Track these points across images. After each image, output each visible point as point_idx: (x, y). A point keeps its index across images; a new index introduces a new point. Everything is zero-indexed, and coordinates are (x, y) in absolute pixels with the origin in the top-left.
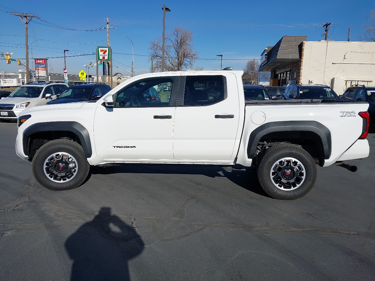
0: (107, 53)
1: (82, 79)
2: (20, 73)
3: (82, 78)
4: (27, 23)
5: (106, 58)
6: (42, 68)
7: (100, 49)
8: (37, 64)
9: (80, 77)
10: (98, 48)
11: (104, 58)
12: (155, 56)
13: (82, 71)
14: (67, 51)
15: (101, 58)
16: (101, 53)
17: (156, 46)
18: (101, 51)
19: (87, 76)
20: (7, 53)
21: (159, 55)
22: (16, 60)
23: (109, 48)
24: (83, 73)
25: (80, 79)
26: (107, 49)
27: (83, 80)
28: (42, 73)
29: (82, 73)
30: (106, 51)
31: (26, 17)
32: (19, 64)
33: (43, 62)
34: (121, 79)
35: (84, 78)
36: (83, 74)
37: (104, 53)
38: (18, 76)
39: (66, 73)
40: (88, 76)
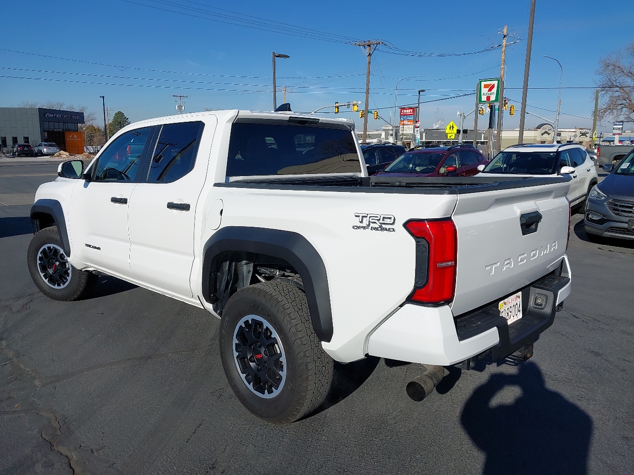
0: (494, 90)
1: (450, 137)
2: (384, 130)
3: (451, 135)
4: (370, 54)
5: (493, 98)
6: (409, 120)
7: (483, 84)
8: (402, 115)
9: (447, 133)
10: (481, 82)
11: (488, 98)
12: (608, 87)
13: (451, 124)
14: (423, 91)
15: (484, 98)
16: (485, 91)
17: (611, 67)
18: (486, 86)
19: (458, 131)
20: (355, 102)
21: (618, 84)
22: (373, 112)
23: (499, 81)
24: (453, 126)
25: (447, 137)
26: (496, 83)
27: (452, 137)
28: (408, 129)
29: (451, 126)
30: (493, 86)
31: (369, 46)
32: (376, 117)
33: (411, 112)
34: (549, 134)
35: (454, 135)
36: (453, 128)
37: (490, 90)
38: (381, 135)
39: (418, 127)
40: (461, 132)
